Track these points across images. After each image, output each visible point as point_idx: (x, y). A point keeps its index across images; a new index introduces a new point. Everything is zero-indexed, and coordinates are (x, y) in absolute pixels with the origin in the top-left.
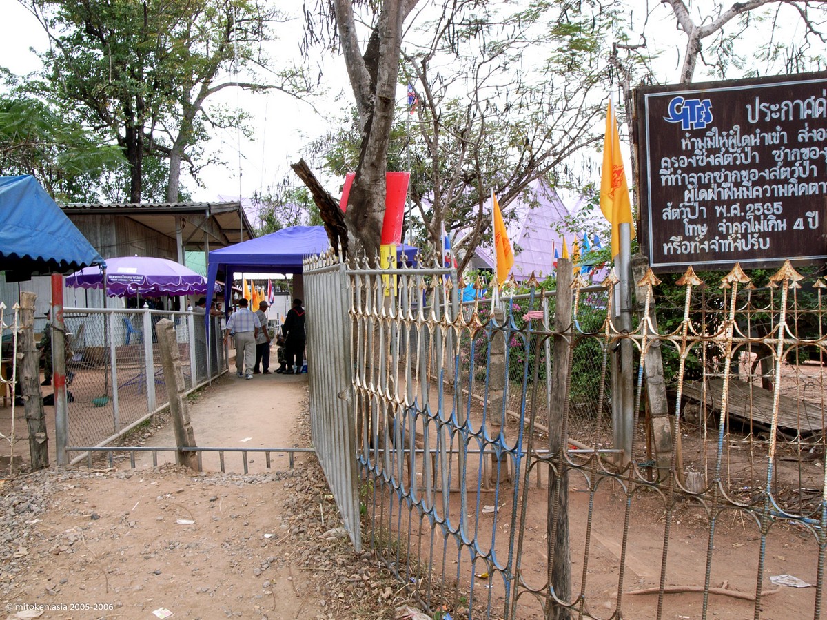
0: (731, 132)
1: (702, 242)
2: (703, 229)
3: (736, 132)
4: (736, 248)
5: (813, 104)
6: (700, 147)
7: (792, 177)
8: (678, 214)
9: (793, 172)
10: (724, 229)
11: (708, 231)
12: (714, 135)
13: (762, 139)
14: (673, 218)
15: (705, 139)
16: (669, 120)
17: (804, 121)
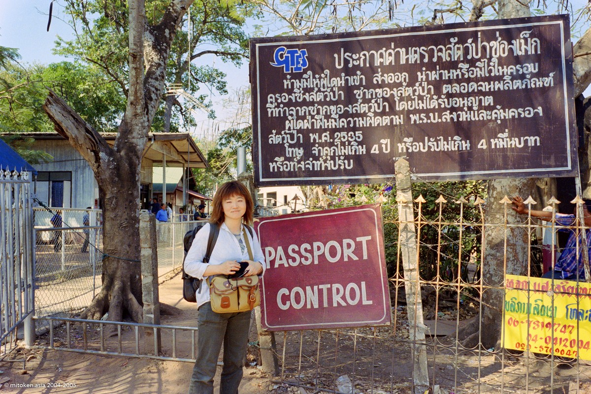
0: (323, 75)
1: (299, 162)
2: (301, 152)
3: (327, 75)
4: (326, 167)
5: (384, 54)
6: (298, 87)
7: (369, 111)
8: (280, 140)
9: (370, 108)
10: (317, 152)
11: (304, 153)
12: (309, 78)
13: (347, 81)
14: (277, 143)
15: (302, 80)
16: (274, 64)
17: (378, 67)
